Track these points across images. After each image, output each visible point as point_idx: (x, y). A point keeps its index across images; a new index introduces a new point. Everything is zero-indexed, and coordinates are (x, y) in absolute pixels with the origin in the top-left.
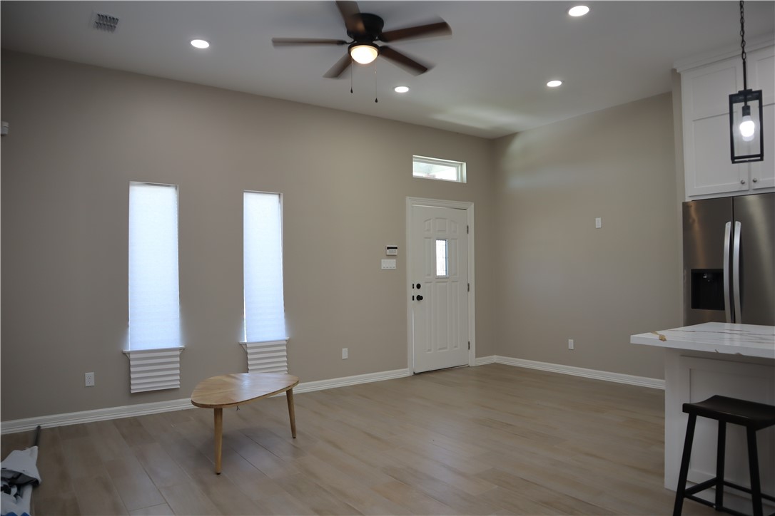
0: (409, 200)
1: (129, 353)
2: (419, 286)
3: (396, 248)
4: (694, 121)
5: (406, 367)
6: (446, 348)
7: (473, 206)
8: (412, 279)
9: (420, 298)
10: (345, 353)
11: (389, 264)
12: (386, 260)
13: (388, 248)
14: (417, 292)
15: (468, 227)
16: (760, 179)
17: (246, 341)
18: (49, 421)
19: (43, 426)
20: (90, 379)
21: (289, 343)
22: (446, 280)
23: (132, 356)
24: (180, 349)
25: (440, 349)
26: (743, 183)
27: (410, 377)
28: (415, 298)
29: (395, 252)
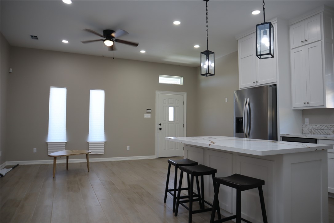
0: (157, 92)
1: (48, 143)
2: (160, 124)
3: (151, 110)
4: (241, 59)
5: (155, 155)
6: (173, 149)
7: (186, 94)
8: (157, 122)
9: (160, 129)
10: (128, 148)
11: (147, 116)
12: (146, 114)
13: (147, 110)
14: (159, 127)
15: (184, 102)
16: (259, 81)
17: (89, 141)
18: (21, 163)
19: (20, 164)
20: (35, 150)
21: (105, 143)
22: (173, 122)
23: (49, 144)
24: (65, 142)
25: (170, 149)
26: (254, 83)
27: (156, 159)
28: (159, 129)
29: (150, 111)
